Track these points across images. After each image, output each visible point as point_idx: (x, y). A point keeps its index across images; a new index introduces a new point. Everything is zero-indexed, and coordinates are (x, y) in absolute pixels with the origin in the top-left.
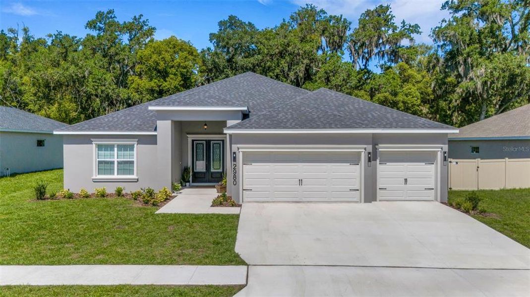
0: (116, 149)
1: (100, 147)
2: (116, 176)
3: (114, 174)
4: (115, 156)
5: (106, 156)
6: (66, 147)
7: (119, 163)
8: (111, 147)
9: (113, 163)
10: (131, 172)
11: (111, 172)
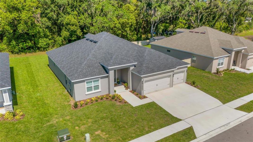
0: (93, 82)
1: (87, 83)
2: (93, 91)
3: (92, 90)
4: (93, 84)
5: (89, 85)
6: (75, 85)
7: (94, 86)
8: (91, 82)
9: (92, 87)
10: (98, 88)
11: (91, 90)
